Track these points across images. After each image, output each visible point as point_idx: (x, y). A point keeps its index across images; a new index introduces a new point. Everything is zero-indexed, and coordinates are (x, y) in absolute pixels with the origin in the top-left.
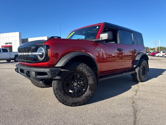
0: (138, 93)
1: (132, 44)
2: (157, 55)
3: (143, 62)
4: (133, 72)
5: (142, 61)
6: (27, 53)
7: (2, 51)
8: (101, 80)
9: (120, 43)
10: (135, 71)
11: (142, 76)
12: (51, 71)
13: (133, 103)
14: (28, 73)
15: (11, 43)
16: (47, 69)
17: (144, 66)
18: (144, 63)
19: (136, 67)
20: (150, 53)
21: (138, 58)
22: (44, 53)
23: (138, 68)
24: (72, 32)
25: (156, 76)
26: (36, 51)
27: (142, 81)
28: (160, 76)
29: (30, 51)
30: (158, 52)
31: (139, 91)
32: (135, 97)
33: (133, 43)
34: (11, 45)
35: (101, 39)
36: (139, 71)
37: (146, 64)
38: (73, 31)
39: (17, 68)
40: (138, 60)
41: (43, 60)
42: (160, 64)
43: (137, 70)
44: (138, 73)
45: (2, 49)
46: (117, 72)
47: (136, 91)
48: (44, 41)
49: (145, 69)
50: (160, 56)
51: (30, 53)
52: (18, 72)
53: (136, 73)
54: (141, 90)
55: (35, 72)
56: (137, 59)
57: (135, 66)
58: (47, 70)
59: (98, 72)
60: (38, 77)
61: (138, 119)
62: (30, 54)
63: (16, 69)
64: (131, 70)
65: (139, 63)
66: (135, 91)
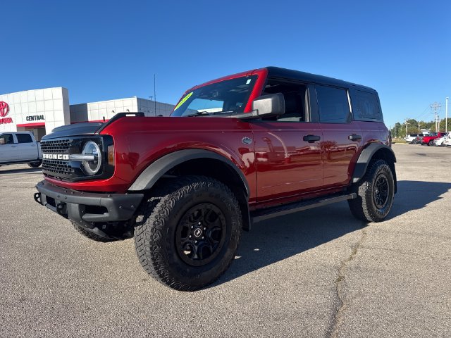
0: (359, 253)
1: (348, 122)
2: (439, 142)
3: (379, 168)
4: (352, 196)
5: (376, 167)
6: (61, 155)
7: (15, 139)
8: (257, 219)
9: (314, 121)
10: (357, 193)
11: (378, 206)
12: (117, 203)
13: (339, 280)
14: (63, 207)
15: (42, 117)
16: (107, 197)
17: (382, 178)
18: (382, 171)
19: (360, 183)
20: (421, 138)
21: (363, 159)
22: (99, 156)
23: (364, 184)
24: (188, 93)
25: (419, 204)
26: (80, 152)
27: (377, 220)
28: (432, 205)
29: (67, 151)
30: (442, 134)
31: (362, 247)
32: (348, 263)
33: (351, 118)
34: (41, 121)
35: (255, 114)
36: (368, 193)
37: (389, 173)
38: (190, 91)
39: (39, 194)
40: (364, 164)
41: (97, 174)
42: (443, 168)
43: (362, 191)
44: (364, 198)
45: (17, 135)
46: (304, 197)
47: (355, 248)
48: (100, 124)
49: (385, 188)
50: (447, 144)
51: (67, 156)
52: (41, 203)
53: (359, 198)
54: (370, 243)
55: (77, 205)
56: (362, 162)
57: (355, 180)
58: (106, 200)
59: (247, 199)
60: (87, 217)
61: (338, 325)
62: (67, 158)
63: (37, 196)
64: (346, 189)
65: (367, 172)
66: (352, 247)
